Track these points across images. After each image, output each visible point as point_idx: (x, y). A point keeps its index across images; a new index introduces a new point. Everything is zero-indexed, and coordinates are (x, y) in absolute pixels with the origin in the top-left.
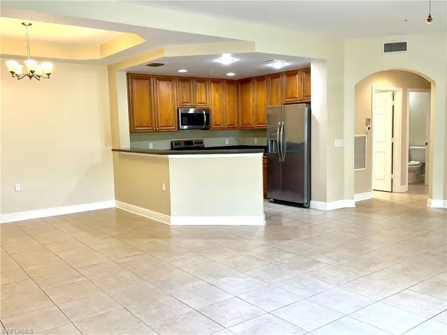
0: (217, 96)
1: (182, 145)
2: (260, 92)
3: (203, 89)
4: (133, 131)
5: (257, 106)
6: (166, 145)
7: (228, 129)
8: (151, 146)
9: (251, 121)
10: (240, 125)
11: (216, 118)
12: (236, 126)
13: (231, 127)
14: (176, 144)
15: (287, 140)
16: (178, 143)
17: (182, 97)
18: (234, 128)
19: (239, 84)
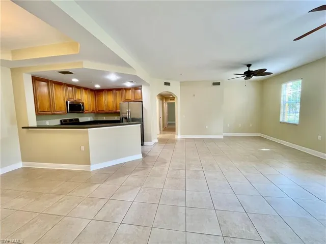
0: (86, 96)
1: (68, 122)
3: (79, 92)
4: (38, 114)
6: (57, 122)
7: (92, 112)
8: (48, 123)
9: (104, 109)
10: (97, 111)
11: (86, 107)
12: (95, 111)
13: (93, 112)
14: (64, 121)
15: (132, 117)
16: (65, 121)
17: (69, 95)
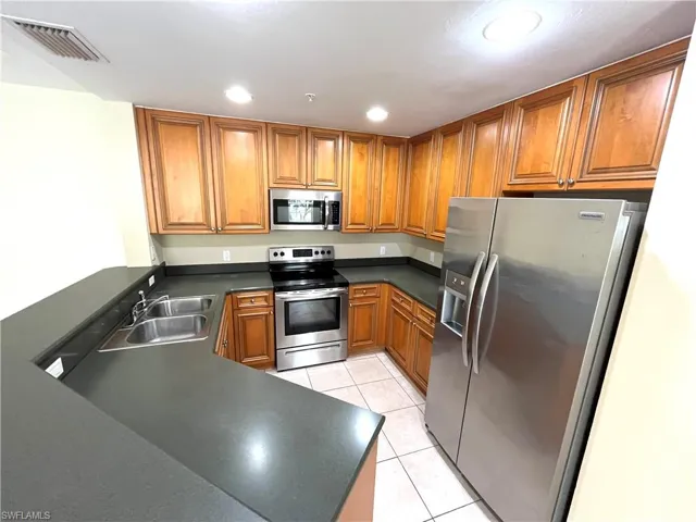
1: (288, 256)
2: (447, 161)
4: (164, 231)
5: (437, 192)
7: (379, 231)
8: (227, 256)
10: (405, 226)
12: (396, 226)
13: (387, 229)
14: (275, 255)
16: (278, 252)
17: (281, 167)
18: (394, 231)
19: (411, 146)
